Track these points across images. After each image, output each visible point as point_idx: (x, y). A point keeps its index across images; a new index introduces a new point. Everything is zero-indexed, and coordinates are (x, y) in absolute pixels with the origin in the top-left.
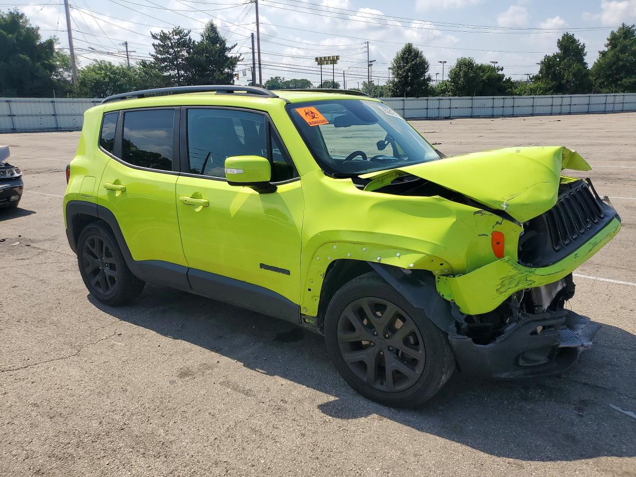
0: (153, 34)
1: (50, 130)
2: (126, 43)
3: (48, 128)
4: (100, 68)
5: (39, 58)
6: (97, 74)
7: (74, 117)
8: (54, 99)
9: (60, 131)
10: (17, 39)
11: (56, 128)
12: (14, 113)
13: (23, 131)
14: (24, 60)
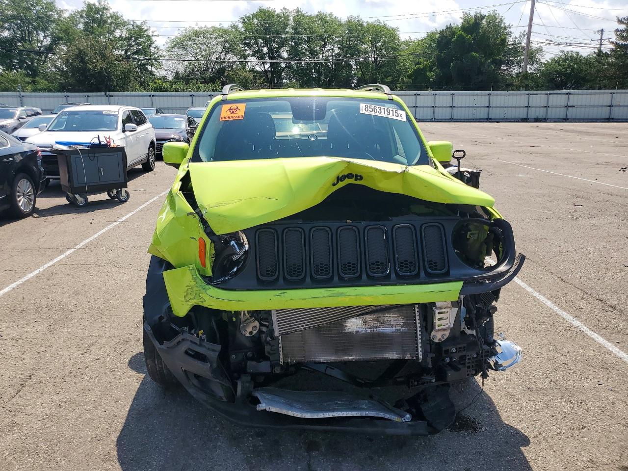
0: (620, 19)
1: (481, 120)
2: (602, 31)
3: (480, 119)
4: (565, 60)
5: (491, 54)
6: (560, 65)
7: (505, 109)
8: (491, 92)
9: (490, 122)
10: (474, 39)
11: (487, 119)
12: (455, 105)
13: (458, 120)
14: (475, 57)
